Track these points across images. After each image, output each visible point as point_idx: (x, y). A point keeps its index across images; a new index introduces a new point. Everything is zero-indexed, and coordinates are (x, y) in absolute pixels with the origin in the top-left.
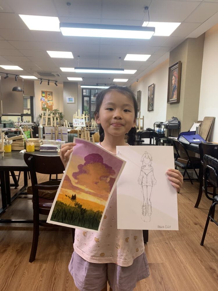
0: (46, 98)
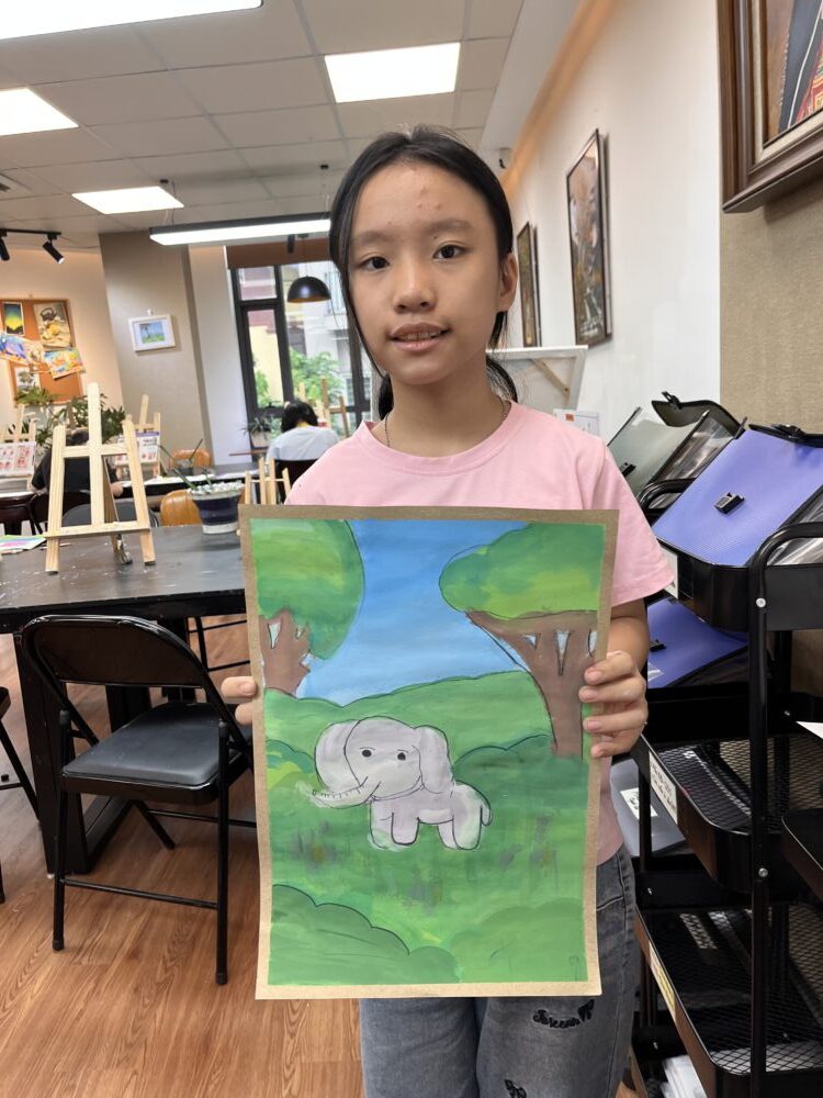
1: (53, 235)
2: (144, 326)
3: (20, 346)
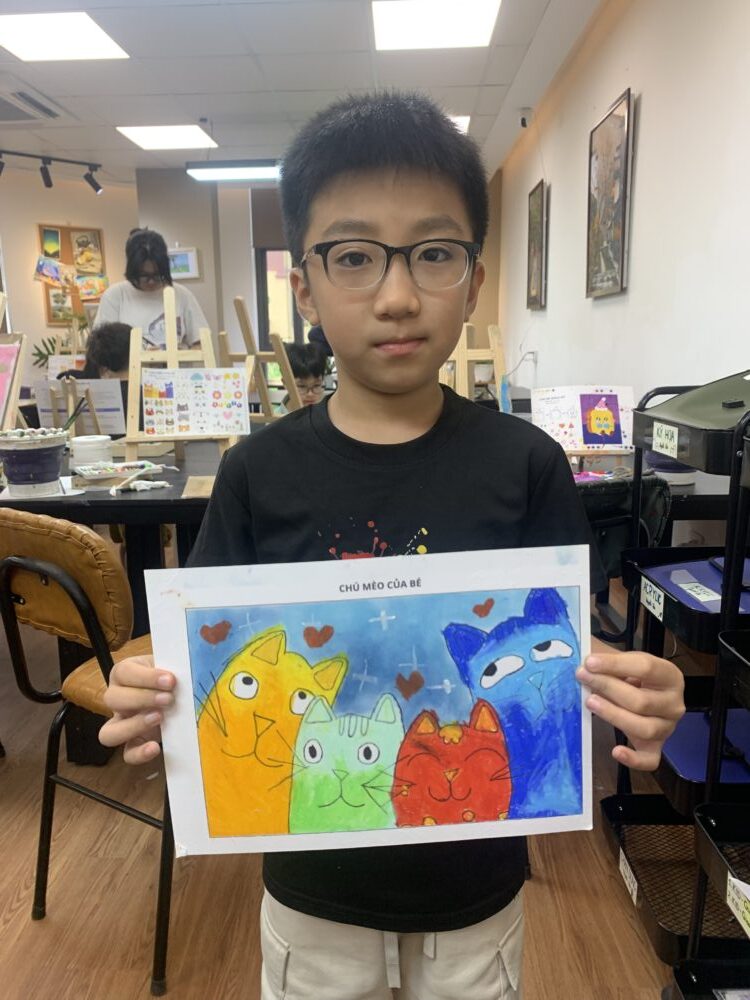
0: (69, 260)
3: (56, 269)
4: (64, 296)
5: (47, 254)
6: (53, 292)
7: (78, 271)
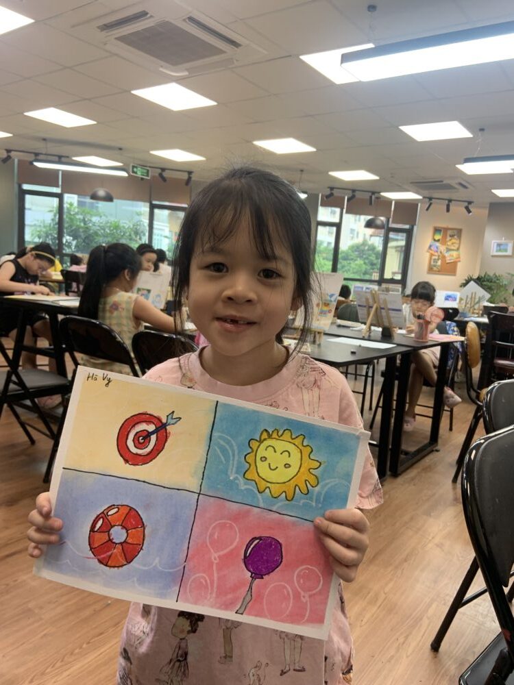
0: (444, 243)
1: (470, 203)
2: (499, 245)
3: (437, 248)
4: (438, 259)
5: (435, 240)
6: (434, 257)
7: (447, 248)
